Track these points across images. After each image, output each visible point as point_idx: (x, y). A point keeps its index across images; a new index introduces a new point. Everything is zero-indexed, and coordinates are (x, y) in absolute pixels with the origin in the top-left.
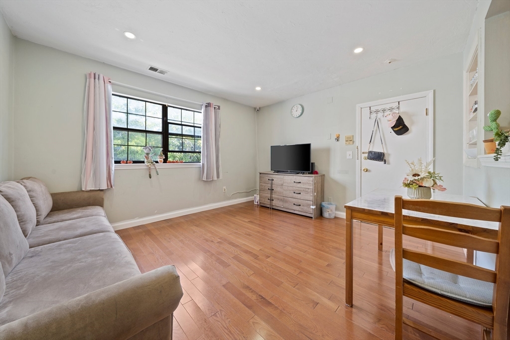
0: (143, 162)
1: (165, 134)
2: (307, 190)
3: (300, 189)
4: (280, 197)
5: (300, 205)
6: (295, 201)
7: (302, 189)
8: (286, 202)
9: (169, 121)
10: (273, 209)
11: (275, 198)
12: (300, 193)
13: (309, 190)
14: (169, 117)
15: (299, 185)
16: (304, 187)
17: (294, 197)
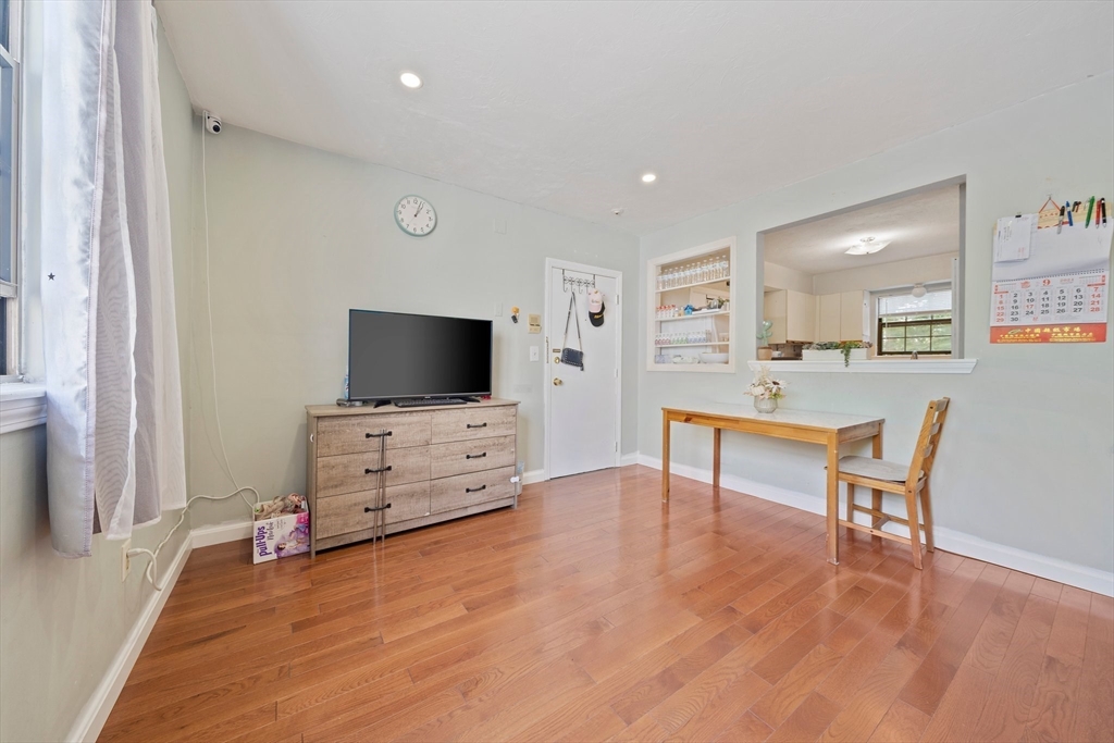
2: (502, 440)
3: (484, 443)
4: (417, 487)
5: (484, 487)
6: (469, 481)
7: (490, 442)
8: (442, 492)
10: (387, 536)
11: (398, 496)
12: (484, 455)
13: (508, 439)
15: (481, 433)
16: (496, 434)
17: (468, 469)
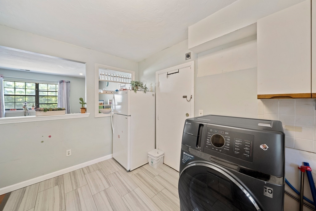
0: (22, 109)
1: (37, 96)
9: (39, 90)
14: (40, 88)
